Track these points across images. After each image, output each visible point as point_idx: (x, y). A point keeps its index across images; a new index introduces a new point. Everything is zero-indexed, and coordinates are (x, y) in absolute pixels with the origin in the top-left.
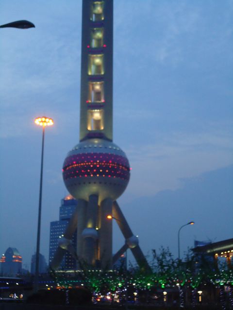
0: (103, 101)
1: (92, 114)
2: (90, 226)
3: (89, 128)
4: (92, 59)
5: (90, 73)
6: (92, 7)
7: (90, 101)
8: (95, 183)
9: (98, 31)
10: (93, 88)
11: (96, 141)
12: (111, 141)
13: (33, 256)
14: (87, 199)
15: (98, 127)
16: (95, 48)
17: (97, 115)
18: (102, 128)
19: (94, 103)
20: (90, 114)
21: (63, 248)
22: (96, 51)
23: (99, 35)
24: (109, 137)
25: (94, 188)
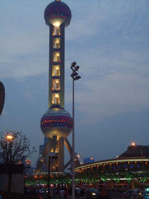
0: (59, 89)
1: (54, 95)
2: (52, 151)
3: (53, 103)
4: (54, 68)
5: (53, 75)
6: (54, 41)
7: (53, 89)
8: (55, 130)
9: (57, 53)
10: (55, 82)
11: (57, 109)
12: (63, 109)
14: (52, 137)
15: (58, 102)
16: (56, 62)
17: (57, 96)
18: (59, 103)
19: (55, 90)
20: (53, 95)
21: (42, 161)
22: (56, 64)
23: (58, 55)
24: (63, 107)
25: (55, 132)
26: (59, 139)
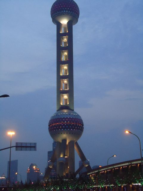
0: (68, 89)
1: (63, 96)
2: (62, 156)
3: (61, 104)
4: (62, 67)
5: (61, 75)
6: (62, 39)
7: (61, 90)
8: (64, 133)
9: (65, 52)
10: (63, 82)
11: (65, 111)
12: (73, 110)
13: (45, 168)
14: (61, 142)
15: (66, 103)
16: (64, 61)
17: (66, 97)
18: (68, 104)
19: (64, 90)
20: (62, 96)
21: (51, 167)
22: (64, 63)
23: (66, 53)
24: (72, 108)
25: (64, 136)
26: (69, 143)
